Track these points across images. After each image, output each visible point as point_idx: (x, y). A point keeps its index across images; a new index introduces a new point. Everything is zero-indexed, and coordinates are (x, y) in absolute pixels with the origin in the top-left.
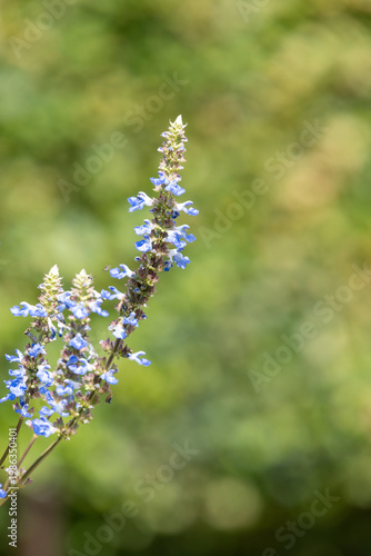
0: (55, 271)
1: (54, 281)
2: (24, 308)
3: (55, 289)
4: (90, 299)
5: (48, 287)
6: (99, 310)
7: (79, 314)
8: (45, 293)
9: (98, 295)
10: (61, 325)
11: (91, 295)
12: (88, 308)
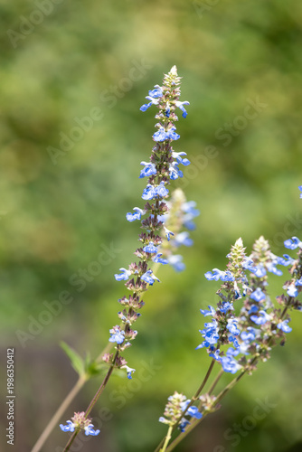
0: (239, 242)
1: (239, 251)
2: (215, 273)
3: (240, 257)
4: (267, 261)
5: (235, 256)
6: (275, 270)
7: (259, 273)
8: (232, 261)
9: (274, 257)
10: (245, 287)
11: (268, 257)
12: (266, 268)
